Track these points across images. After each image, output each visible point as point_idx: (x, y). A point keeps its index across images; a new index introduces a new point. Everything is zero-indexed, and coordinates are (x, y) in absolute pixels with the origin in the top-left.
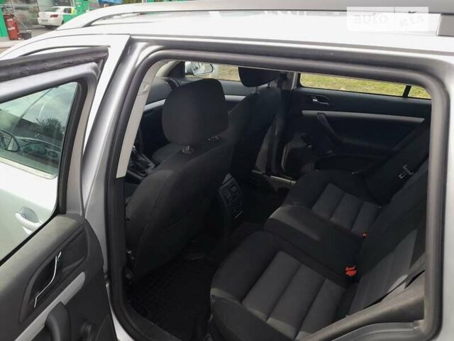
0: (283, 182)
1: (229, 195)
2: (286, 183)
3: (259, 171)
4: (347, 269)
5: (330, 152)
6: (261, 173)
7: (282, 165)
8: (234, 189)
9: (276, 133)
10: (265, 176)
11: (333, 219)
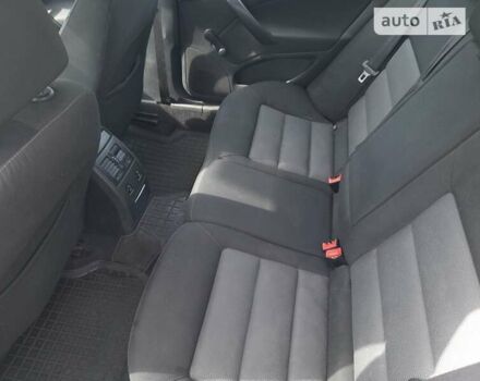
0: (190, 111)
1: (114, 171)
2: (195, 111)
3: (150, 99)
4: (325, 246)
5: (253, 54)
6: (155, 102)
7: (184, 85)
8: (121, 155)
9: (164, 36)
10: (162, 106)
11: (282, 165)
